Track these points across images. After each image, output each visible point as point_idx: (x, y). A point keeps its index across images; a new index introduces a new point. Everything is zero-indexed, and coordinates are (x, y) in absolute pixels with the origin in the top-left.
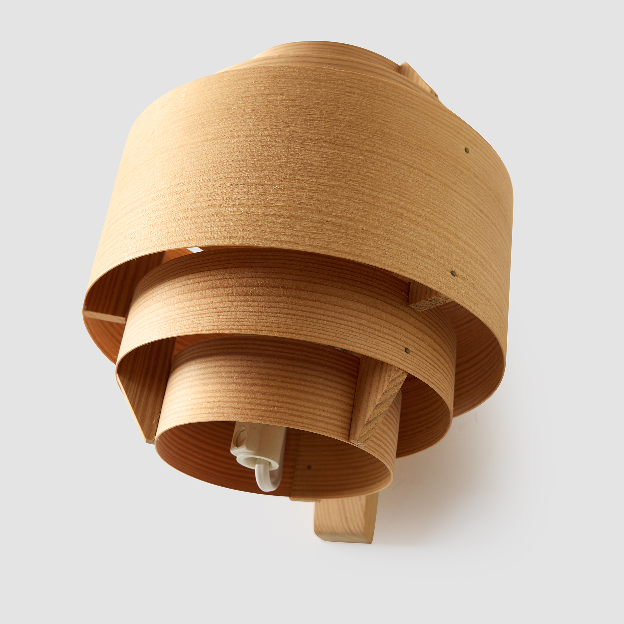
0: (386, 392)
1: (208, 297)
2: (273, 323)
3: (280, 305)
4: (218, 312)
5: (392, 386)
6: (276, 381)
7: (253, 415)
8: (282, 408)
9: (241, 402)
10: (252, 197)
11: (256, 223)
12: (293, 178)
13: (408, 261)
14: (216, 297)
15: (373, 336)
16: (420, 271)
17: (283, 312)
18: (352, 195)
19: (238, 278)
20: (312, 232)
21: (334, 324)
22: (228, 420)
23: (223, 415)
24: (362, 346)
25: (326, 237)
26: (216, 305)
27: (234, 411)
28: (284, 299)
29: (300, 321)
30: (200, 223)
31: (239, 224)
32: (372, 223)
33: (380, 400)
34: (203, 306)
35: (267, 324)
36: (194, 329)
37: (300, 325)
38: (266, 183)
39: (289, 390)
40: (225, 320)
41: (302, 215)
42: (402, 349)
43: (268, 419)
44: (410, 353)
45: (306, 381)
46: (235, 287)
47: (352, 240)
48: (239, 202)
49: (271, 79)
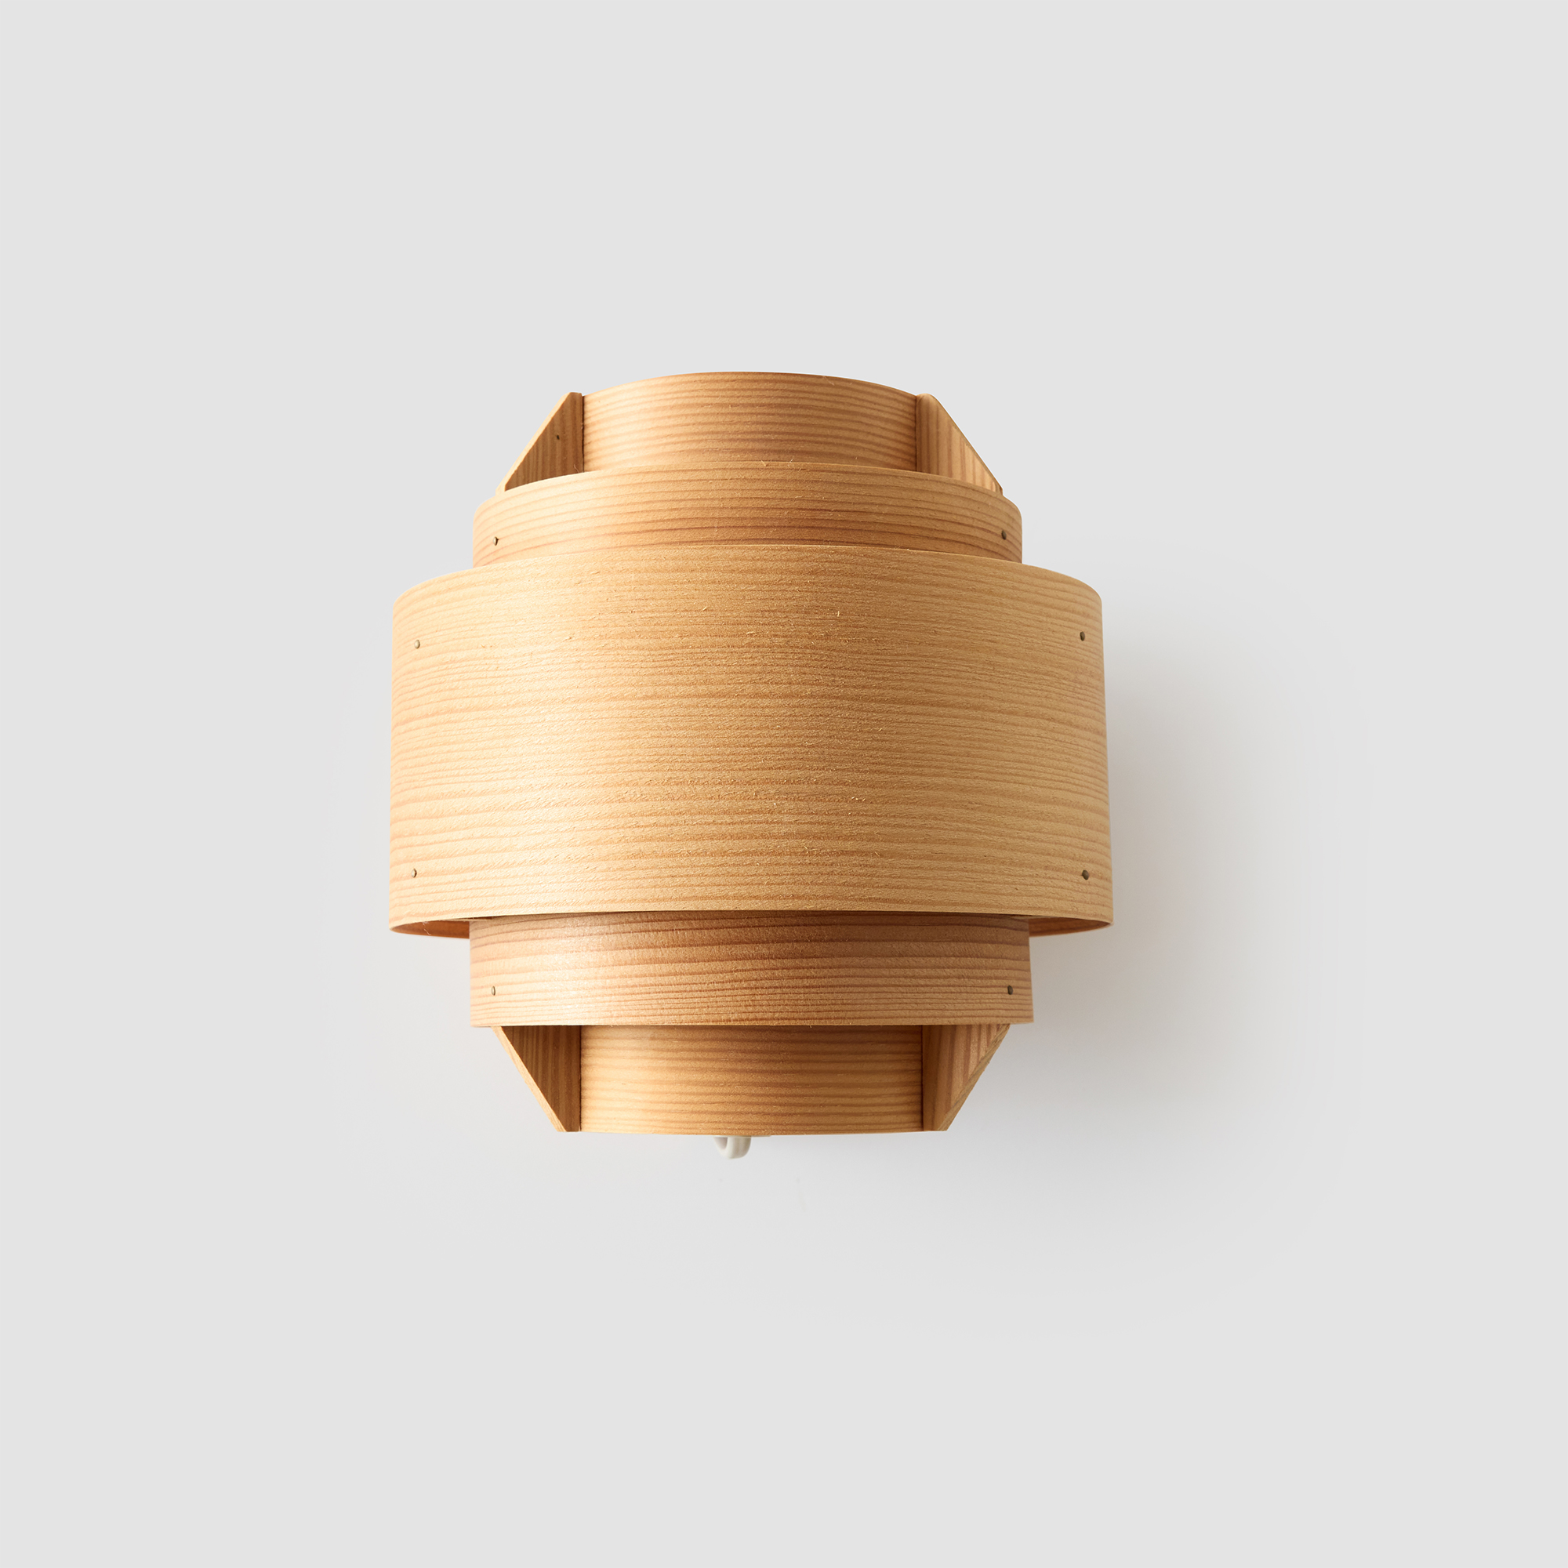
4: (752, 988)
10: (817, 818)
11: (831, 869)
13: (1042, 889)
16: (1055, 899)
17: (856, 983)
18: (964, 797)
20: (919, 877)
21: (927, 989)
23: (744, 1126)
25: (939, 882)
30: (733, 865)
31: (803, 872)
32: (996, 842)
34: (721, 975)
36: (711, 1017)
38: (835, 791)
40: (765, 1002)
42: (1005, 991)
48: (796, 828)
49: (809, 577)
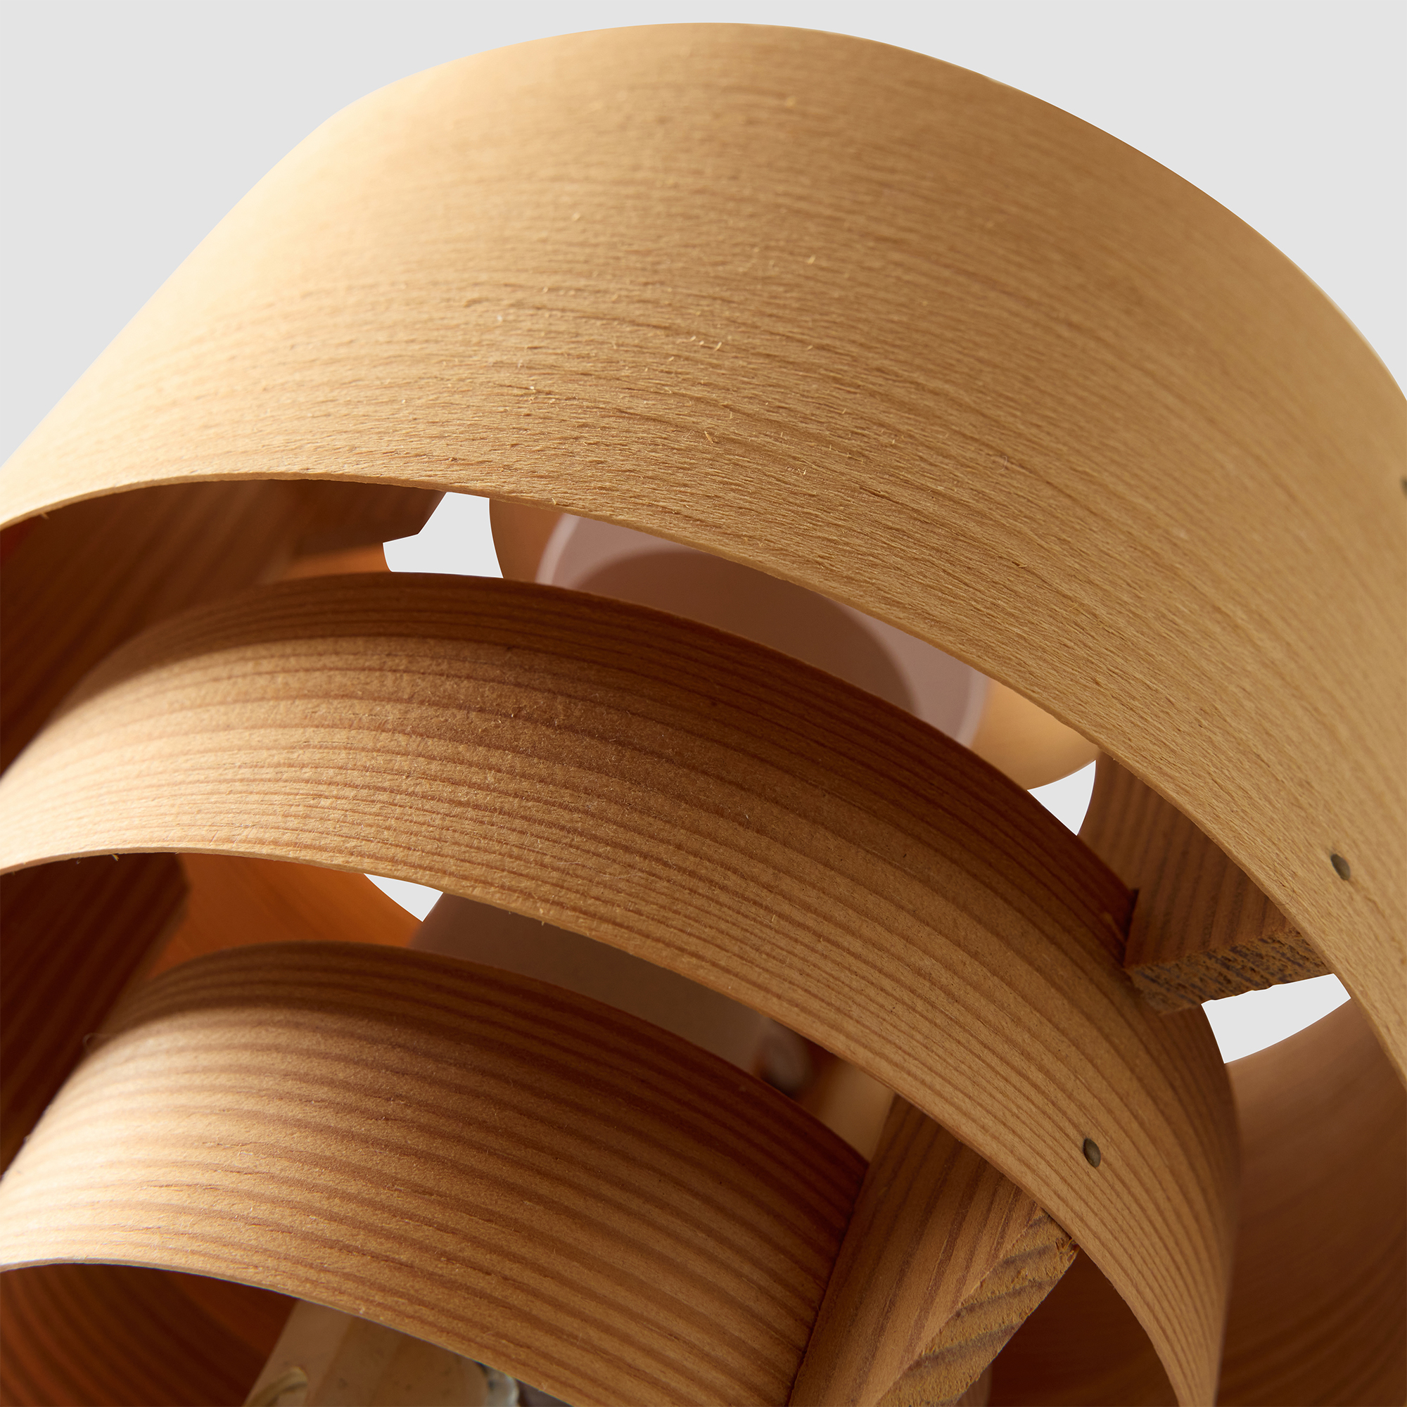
0: (971, 1309)
1: (297, 726)
2: (543, 865)
3: (593, 805)
4: (320, 783)
5: (1004, 1290)
6: (490, 1154)
7: (347, 1276)
8: (488, 1273)
9: (308, 1210)
10: (585, 350)
12: (766, 328)
13: (1180, 740)
14: (328, 726)
15: (962, 1037)
16: (1220, 797)
17: (600, 832)
18: (991, 438)
19: (442, 675)
20: (804, 513)
21: (807, 938)
22: (229, 1273)
23: (212, 1248)
24: (912, 1065)
25: (859, 542)
26: (318, 756)
27: (265, 1240)
28: (614, 786)
29: (661, 885)
30: (348, 403)
31: (503, 426)
32: (1054, 555)
33: (937, 1341)
34: (265, 754)
35: (516, 865)
37: (663, 900)
38: (654, 321)
39: (538, 1203)
40: (337, 815)
41: (774, 445)
42: (1071, 1135)
43: (410, 1309)
44: (1100, 1167)
45: (623, 1186)
46: (422, 703)
47: (966, 584)
48: (528, 358)
